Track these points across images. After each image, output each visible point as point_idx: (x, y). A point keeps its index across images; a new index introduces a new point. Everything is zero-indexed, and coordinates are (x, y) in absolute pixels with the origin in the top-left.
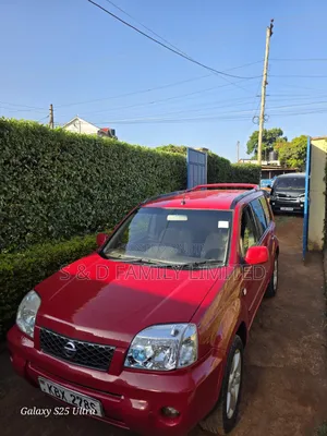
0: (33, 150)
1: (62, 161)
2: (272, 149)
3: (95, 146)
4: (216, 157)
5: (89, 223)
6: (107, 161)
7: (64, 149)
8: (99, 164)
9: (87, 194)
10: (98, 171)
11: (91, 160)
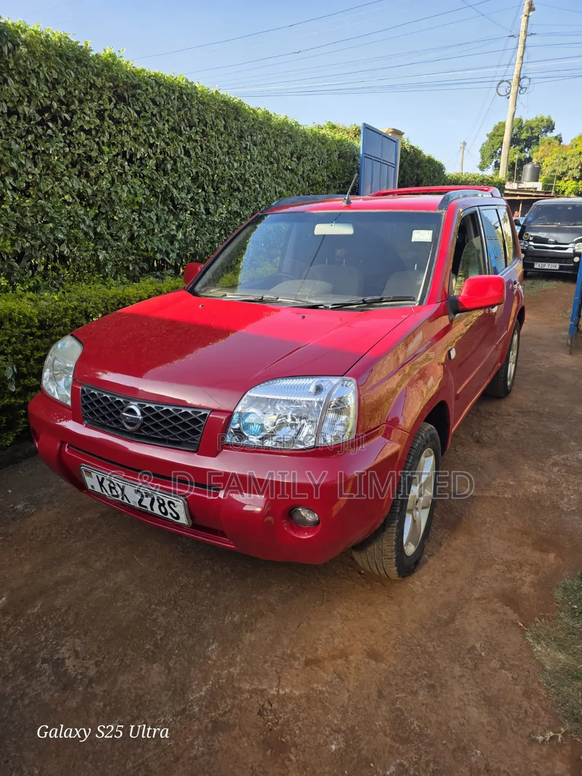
0: (61, 92)
1: (117, 122)
2: (529, 160)
3: (180, 98)
4: (417, 153)
5: (173, 255)
6: (204, 134)
7: (121, 98)
8: (189, 139)
9: (166, 197)
10: (187, 153)
11: (172, 129)
